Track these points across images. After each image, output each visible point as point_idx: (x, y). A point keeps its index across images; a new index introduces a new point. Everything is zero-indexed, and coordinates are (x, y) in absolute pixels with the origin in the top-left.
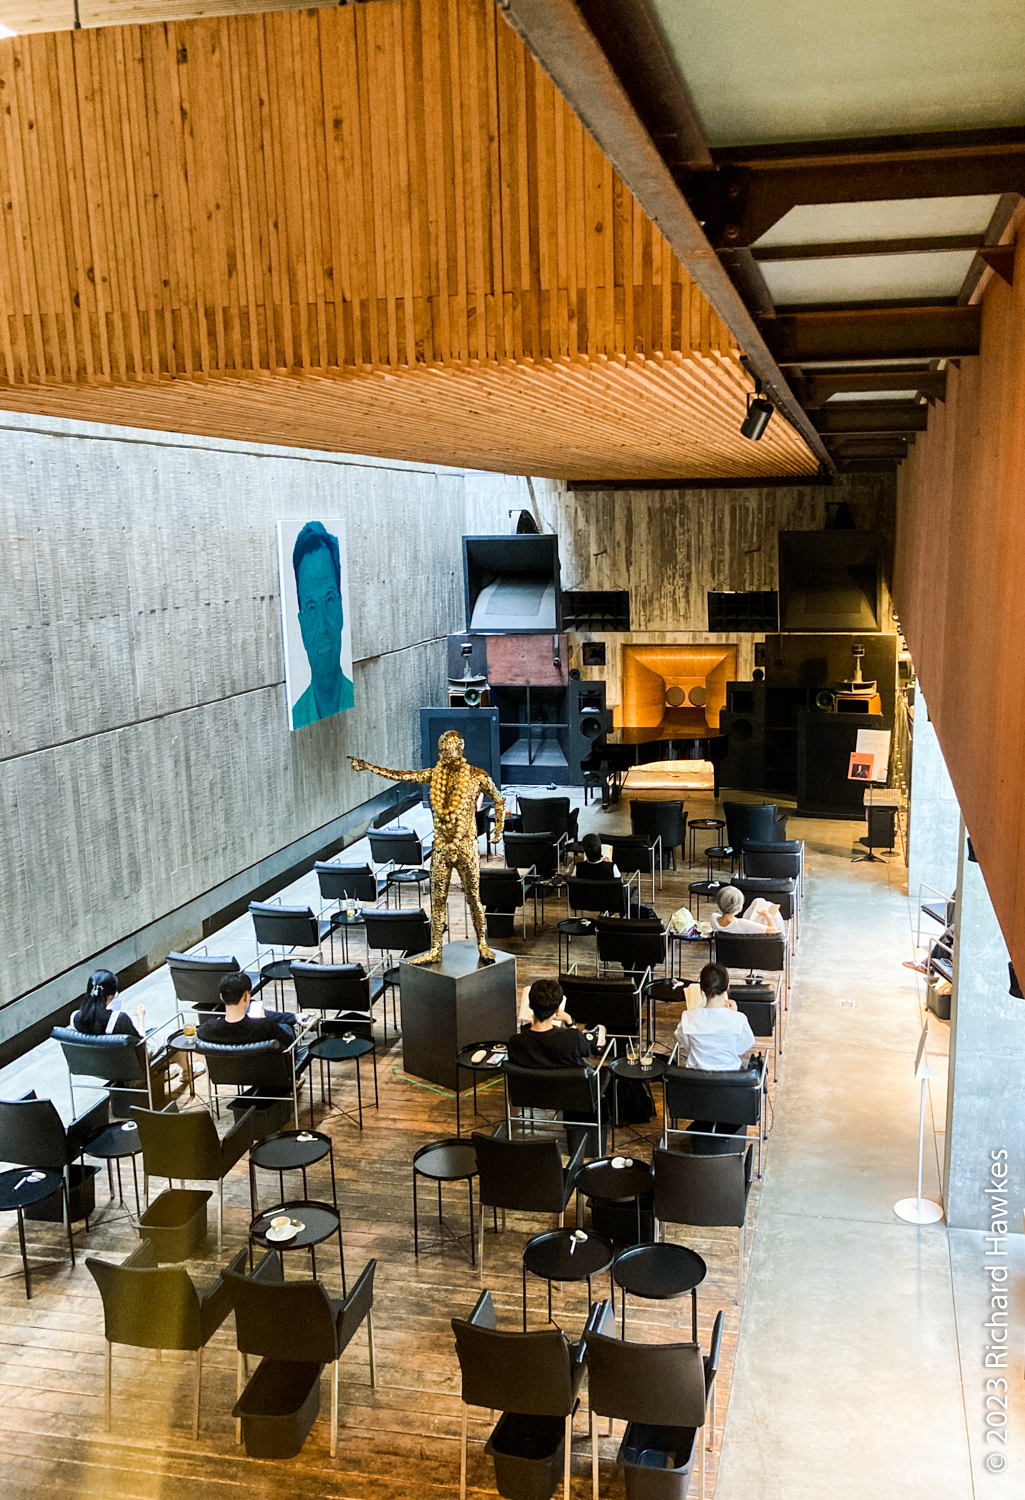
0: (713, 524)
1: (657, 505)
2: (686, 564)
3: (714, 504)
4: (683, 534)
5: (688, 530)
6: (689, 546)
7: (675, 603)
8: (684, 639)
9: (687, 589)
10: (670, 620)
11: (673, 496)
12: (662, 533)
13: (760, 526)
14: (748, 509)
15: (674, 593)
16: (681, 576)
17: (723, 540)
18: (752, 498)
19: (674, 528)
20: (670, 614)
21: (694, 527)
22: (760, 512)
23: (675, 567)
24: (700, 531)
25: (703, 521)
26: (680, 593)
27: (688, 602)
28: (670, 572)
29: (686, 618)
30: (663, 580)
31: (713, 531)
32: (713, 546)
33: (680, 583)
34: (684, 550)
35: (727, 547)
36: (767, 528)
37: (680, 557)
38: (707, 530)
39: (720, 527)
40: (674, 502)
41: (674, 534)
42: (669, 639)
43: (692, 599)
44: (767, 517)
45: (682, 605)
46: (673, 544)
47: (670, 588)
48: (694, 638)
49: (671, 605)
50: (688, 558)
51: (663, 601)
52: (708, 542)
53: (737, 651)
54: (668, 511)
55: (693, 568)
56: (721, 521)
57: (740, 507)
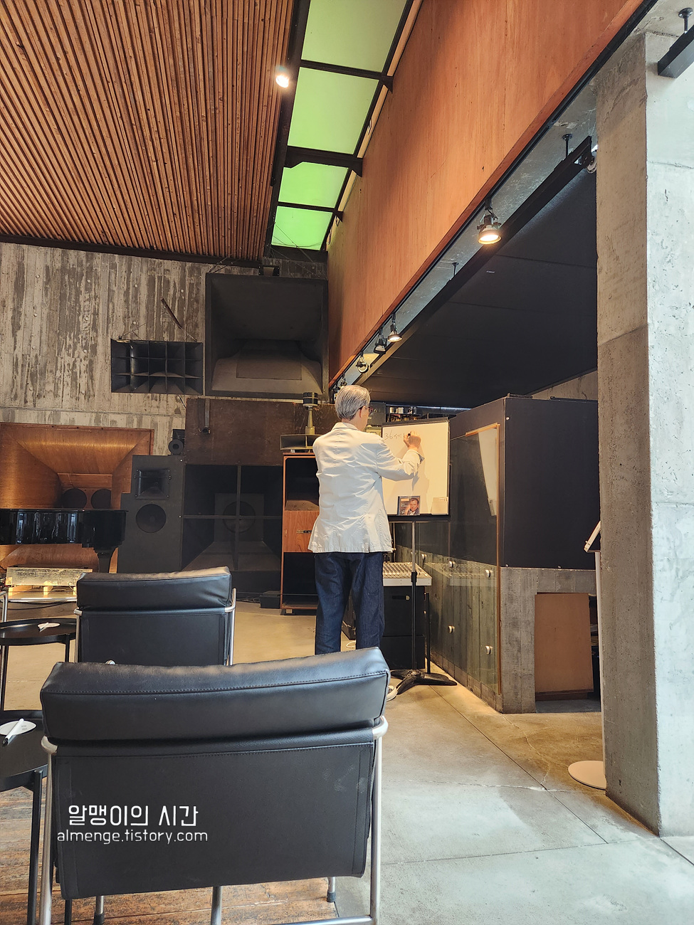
0: (127, 293)
1: (58, 265)
2: (92, 334)
3: (129, 272)
4: (89, 300)
5: (96, 297)
6: (96, 314)
7: (74, 379)
8: (83, 420)
9: (91, 362)
10: (66, 398)
11: (77, 257)
12: (62, 297)
13: (182, 302)
14: (169, 282)
15: (74, 365)
16: (85, 348)
17: (138, 311)
18: (173, 270)
19: (78, 293)
20: (67, 390)
21: (103, 294)
22: (183, 286)
23: (76, 337)
24: (110, 299)
25: (115, 289)
26: (82, 366)
27: (92, 378)
28: (69, 342)
29: (88, 396)
30: (60, 350)
31: (126, 301)
32: (126, 317)
33: (83, 355)
34: (89, 319)
35: (142, 321)
36: (191, 304)
37: (83, 326)
38: (119, 300)
39: (136, 297)
40: (80, 264)
41: (77, 301)
42: (64, 419)
43: (97, 375)
44: (190, 293)
45: (83, 381)
46: (76, 310)
47: (69, 360)
48: (97, 420)
49: (68, 380)
50: (94, 327)
51: (58, 374)
52: (120, 312)
53: (151, 438)
54: (72, 273)
55: (100, 339)
56: (137, 290)
57: (160, 278)
